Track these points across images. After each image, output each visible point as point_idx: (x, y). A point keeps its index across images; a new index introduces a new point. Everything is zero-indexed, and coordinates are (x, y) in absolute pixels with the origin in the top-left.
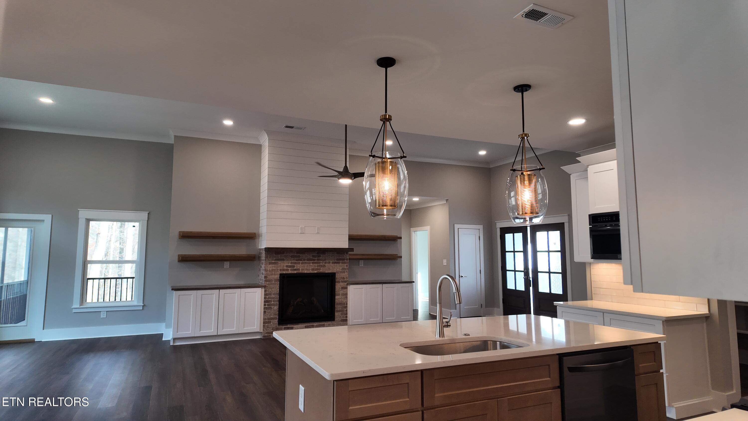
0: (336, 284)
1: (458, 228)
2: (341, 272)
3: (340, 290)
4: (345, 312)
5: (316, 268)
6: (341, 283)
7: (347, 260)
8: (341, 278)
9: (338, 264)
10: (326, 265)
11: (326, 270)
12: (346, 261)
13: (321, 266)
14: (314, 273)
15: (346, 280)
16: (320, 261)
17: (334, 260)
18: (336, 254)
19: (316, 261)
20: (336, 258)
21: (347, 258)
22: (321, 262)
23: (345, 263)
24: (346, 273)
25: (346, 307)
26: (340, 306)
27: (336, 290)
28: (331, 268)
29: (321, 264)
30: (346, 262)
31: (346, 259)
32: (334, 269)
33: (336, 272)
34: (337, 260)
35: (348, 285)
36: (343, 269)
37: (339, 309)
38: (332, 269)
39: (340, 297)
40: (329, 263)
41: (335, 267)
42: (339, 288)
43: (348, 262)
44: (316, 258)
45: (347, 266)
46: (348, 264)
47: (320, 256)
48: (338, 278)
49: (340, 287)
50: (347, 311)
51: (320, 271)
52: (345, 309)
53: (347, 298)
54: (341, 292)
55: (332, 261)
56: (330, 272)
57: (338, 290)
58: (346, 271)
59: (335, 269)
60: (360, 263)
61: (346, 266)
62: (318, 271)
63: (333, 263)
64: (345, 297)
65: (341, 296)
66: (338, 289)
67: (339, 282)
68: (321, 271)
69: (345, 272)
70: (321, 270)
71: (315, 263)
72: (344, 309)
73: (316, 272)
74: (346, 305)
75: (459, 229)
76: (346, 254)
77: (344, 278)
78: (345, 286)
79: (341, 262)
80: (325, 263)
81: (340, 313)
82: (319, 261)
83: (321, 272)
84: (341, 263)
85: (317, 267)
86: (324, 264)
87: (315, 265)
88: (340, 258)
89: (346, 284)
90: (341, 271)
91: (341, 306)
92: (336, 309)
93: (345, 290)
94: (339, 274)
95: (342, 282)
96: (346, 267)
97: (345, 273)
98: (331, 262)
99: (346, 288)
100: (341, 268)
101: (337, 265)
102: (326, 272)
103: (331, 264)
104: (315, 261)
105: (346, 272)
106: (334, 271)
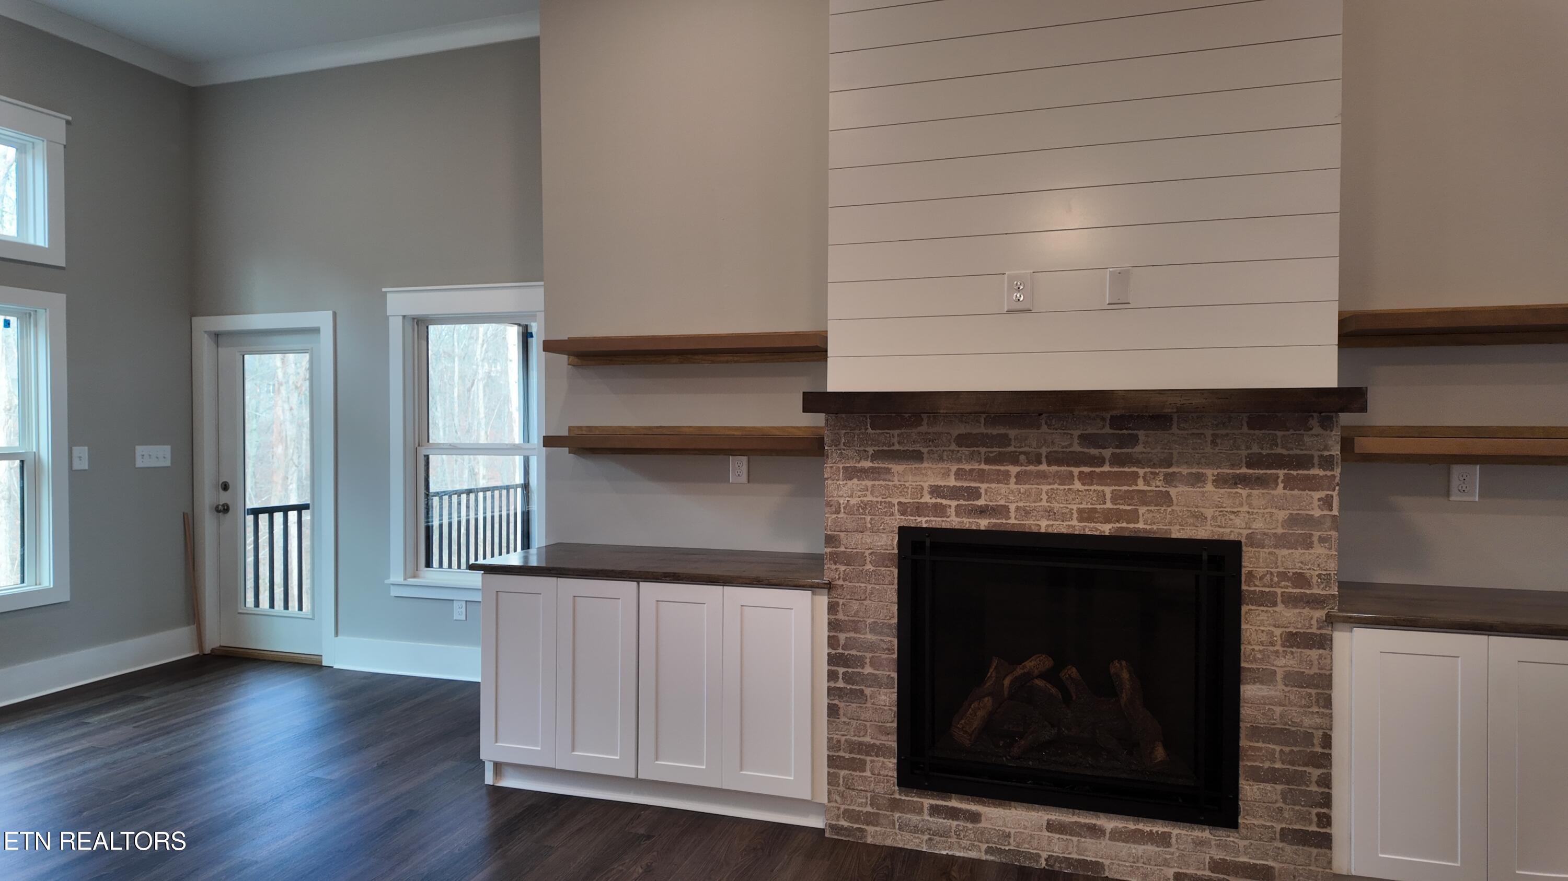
0: (1244, 608)
2: (1282, 541)
3: (1278, 648)
4: (1314, 788)
5: (1109, 505)
6: (1280, 608)
7: (1327, 463)
8: (1283, 576)
9: (1255, 492)
10: (1173, 492)
11: (1170, 524)
12: (1321, 473)
13: (1144, 498)
14: (1097, 533)
15: (1316, 591)
16: (1135, 469)
17: (1233, 466)
18: (1245, 429)
19: (1106, 468)
20: (1244, 453)
21: (1326, 453)
22: (1141, 472)
23: (1311, 484)
24: (1319, 550)
25: (1324, 760)
26: (1278, 748)
27: (1245, 648)
28: (1209, 513)
29: (1141, 486)
30: (1315, 477)
31: (1316, 460)
32: (1232, 517)
33: (1249, 537)
34: (1249, 466)
35: (1338, 625)
36: (1293, 521)
37: (1267, 765)
38: (1214, 518)
39: (1273, 693)
40: (1198, 479)
41: (1241, 505)
42: (1264, 637)
43: (1337, 480)
44: (1107, 453)
45: (1327, 503)
46: (1335, 494)
47: (1137, 436)
48: (1261, 578)
49: (1271, 634)
50: (1326, 781)
51: (1131, 526)
52: (1316, 773)
53: (1327, 702)
54: (1285, 662)
55: (1216, 472)
56: (1203, 533)
57: (1261, 648)
58: (1316, 534)
59: (1238, 521)
60: (1455, 483)
61: (1316, 503)
62: (1124, 525)
63: (1220, 481)
64: (1310, 695)
65: (1280, 686)
66: (1262, 643)
67: (1267, 600)
68: (1141, 525)
69: (1315, 539)
70: (1141, 519)
71: (1103, 479)
72: (1309, 769)
73: (1106, 529)
74: (1318, 749)
76: (1317, 430)
77: (1300, 579)
78: (1314, 630)
79: (1281, 478)
80: (1170, 479)
81: (1279, 787)
82: (1126, 469)
83: (1139, 530)
84: (1281, 485)
85: (1113, 503)
86: (1158, 485)
87: (1100, 488)
88: (1280, 450)
89: (1320, 614)
90: (1280, 531)
91: (1287, 749)
92: (1245, 764)
93: (1314, 653)
94: (1263, 553)
95: (1291, 601)
96: (1317, 513)
97: (1310, 546)
98: (1210, 473)
99: (1324, 643)
100: (1282, 515)
101: (1249, 495)
102: (1177, 533)
103: (1209, 487)
104: (1098, 470)
105: (1322, 540)
106: (1229, 534)
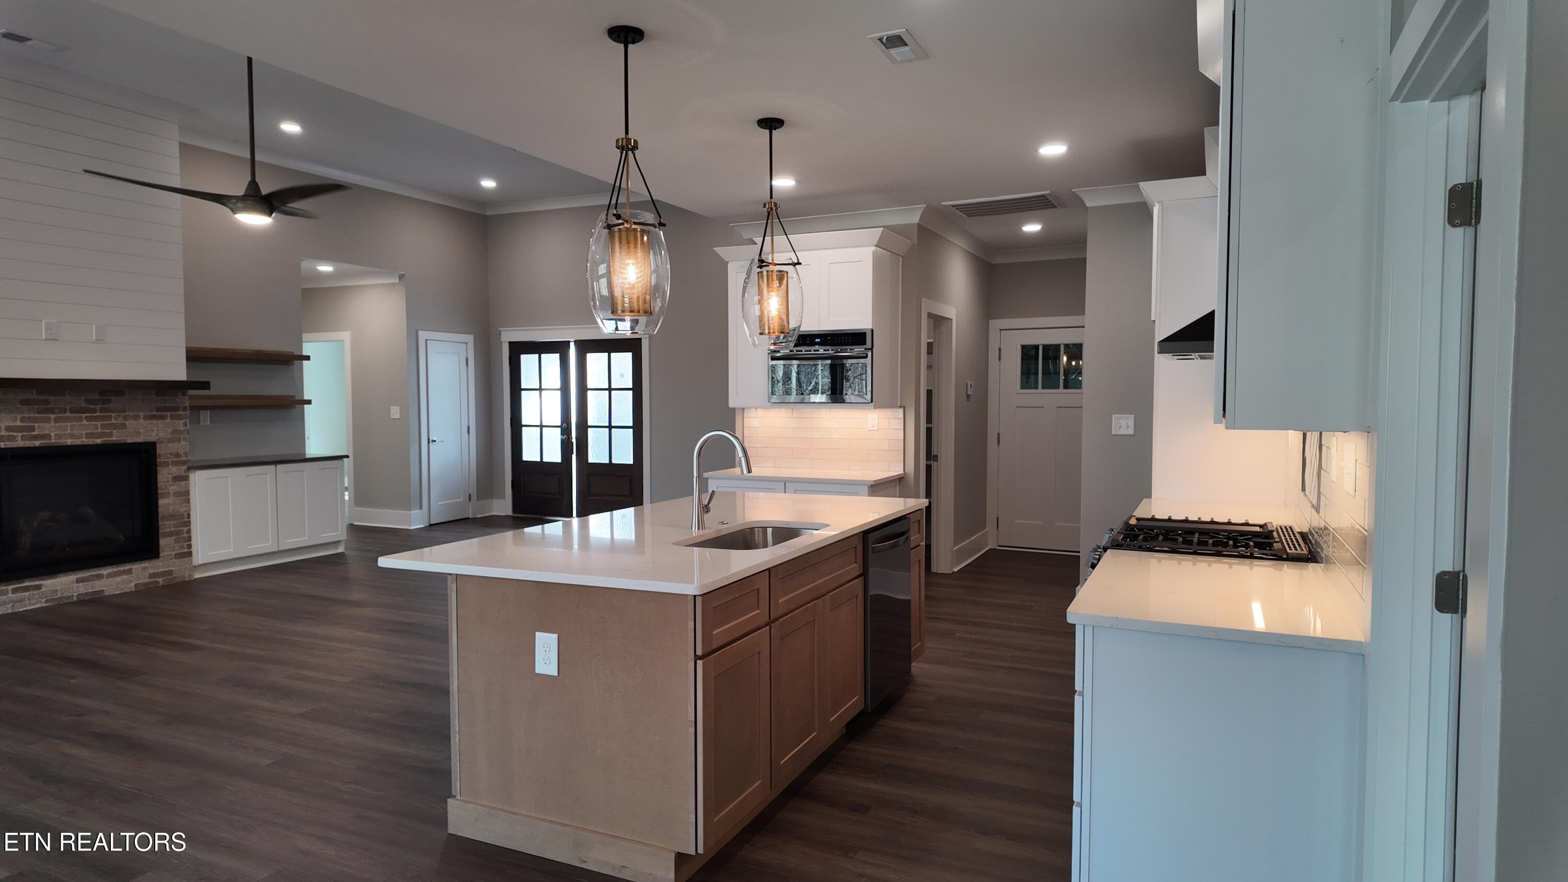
0: (158, 468)
1: (426, 340)
2: (171, 441)
3: (171, 483)
4: (185, 535)
5: (100, 430)
6: (171, 466)
7: (185, 409)
8: (171, 454)
9: (159, 421)
10: (127, 423)
11: (127, 437)
12: (183, 413)
13: (115, 426)
14: (95, 443)
15: (183, 459)
16: (110, 414)
17: (150, 412)
18: (154, 396)
19: (98, 414)
20: (154, 406)
21: (184, 405)
22: (113, 415)
23: (179, 417)
24: (183, 443)
25: (188, 524)
26: (172, 523)
27: (159, 485)
28: (142, 431)
29: (113, 421)
30: (181, 414)
31: (181, 408)
32: (151, 432)
33: (158, 439)
34: (157, 411)
35: (191, 471)
36: (174, 432)
37: (168, 530)
38: (144, 433)
39: (170, 501)
40: (137, 417)
41: (154, 427)
42: (165, 480)
43: (188, 415)
44: (98, 407)
45: (185, 424)
46: (188, 421)
47: (110, 400)
48: (164, 455)
49: (168, 478)
50: (189, 531)
51: (110, 439)
52: (186, 529)
53: (188, 501)
54: (173, 488)
55: (144, 414)
56: (140, 439)
57: (164, 484)
58: (182, 437)
59: (154, 434)
60: (201, 417)
61: (181, 425)
62: (107, 439)
63: (146, 418)
64: (182, 499)
65: (172, 498)
66: (165, 482)
67: (166, 464)
68: (114, 438)
69: (182, 438)
70: (114, 436)
71: (96, 419)
72: (183, 528)
73: (99, 441)
74: (186, 520)
75: (428, 341)
76: (181, 396)
77: (178, 455)
78: (183, 474)
79: (169, 415)
80: (125, 418)
81: (173, 538)
82: (107, 414)
83: (114, 440)
84: (169, 418)
85: (101, 429)
86: (120, 421)
87: (95, 423)
88: (167, 405)
89: (185, 467)
90: (169, 436)
91: (175, 522)
92: (161, 531)
93: (183, 483)
94: (163, 446)
95: (174, 464)
96: (182, 428)
97: (180, 441)
98: (141, 414)
99: (186, 478)
100: (170, 430)
101: (157, 423)
102: (129, 441)
103: (141, 420)
104: (94, 415)
105: (184, 439)
106: (152, 438)
